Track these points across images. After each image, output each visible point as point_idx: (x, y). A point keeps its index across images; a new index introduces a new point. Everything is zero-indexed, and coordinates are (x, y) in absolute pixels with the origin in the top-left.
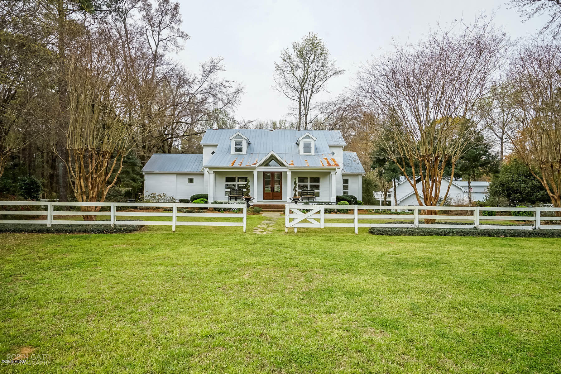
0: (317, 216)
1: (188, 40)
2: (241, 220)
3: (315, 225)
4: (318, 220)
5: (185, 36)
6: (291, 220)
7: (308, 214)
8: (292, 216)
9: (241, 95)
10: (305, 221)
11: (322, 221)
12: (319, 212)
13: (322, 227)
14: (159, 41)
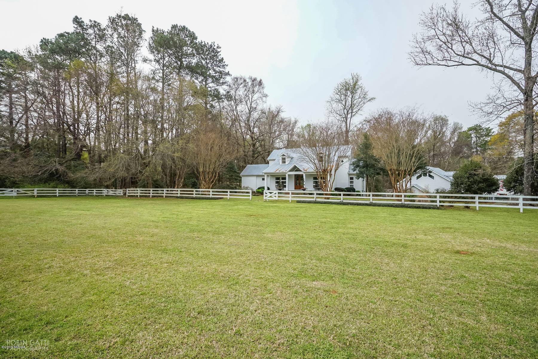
0: (275, 195)
1: (268, 98)
2: (249, 196)
3: (275, 198)
4: (276, 196)
5: (266, 96)
6: (266, 196)
7: (272, 194)
8: (266, 195)
9: (298, 123)
10: (271, 197)
11: (277, 197)
12: (276, 194)
13: (277, 199)
14: (252, 102)
